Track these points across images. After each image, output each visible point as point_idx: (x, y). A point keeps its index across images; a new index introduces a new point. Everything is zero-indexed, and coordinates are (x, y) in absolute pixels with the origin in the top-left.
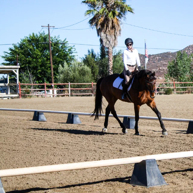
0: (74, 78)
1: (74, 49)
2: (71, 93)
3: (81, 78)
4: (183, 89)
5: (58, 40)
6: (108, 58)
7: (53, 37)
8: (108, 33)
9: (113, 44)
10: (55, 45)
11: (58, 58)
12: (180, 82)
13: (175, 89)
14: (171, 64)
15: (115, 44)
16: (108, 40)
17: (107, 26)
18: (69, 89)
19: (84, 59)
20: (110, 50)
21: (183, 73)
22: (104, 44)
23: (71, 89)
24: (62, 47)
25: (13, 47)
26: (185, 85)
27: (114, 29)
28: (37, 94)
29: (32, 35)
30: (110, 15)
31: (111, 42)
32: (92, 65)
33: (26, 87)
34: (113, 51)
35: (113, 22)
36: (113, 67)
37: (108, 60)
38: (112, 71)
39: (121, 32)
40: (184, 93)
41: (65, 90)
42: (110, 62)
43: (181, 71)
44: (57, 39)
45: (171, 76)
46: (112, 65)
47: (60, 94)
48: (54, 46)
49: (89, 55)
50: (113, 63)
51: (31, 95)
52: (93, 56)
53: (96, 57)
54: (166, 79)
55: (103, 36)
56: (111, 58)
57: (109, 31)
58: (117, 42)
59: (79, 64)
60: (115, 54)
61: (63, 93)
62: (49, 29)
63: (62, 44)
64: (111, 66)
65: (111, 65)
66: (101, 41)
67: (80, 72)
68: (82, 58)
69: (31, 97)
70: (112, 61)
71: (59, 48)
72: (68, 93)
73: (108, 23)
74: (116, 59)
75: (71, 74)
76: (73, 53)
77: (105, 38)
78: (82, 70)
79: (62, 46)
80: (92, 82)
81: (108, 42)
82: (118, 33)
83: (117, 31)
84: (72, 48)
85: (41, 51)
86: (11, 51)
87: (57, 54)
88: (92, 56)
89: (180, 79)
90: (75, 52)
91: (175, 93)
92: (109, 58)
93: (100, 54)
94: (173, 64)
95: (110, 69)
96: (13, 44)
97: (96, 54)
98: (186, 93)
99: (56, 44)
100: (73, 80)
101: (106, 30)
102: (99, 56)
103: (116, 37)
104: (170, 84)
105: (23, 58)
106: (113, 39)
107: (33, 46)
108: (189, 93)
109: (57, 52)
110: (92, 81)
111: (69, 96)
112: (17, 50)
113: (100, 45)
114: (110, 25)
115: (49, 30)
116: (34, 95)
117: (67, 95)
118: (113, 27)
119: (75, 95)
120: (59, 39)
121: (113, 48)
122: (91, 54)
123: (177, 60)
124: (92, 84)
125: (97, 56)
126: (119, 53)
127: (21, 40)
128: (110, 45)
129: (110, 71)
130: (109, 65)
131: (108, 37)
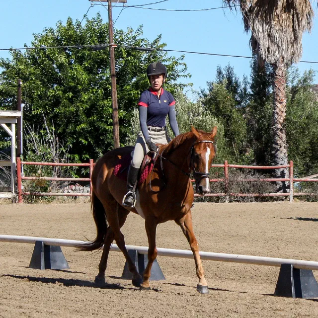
1: (183, 67)
5: (137, 38)
6: (274, 92)
7: (125, 31)
9: (289, 53)
10: (129, 54)
11: (136, 90)
15: (293, 54)
16: (274, 43)
19: (205, 95)
20: (281, 69)
22: (263, 53)
24: (148, 59)
25: (11, 58)
28: (72, 193)
29: (65, 24)
31: (284, 46)
33: (39, 172)
34: (287, 73)
36: (286, 120)
38: (284, 131)
39: (313, 20)
42: (279, 105)
44: (134, 38)
46: (284, 115)
48: (128, 56)
49: (221, 82)
50: (288, 107)
51: (51, 193)
52: (232, 86)
53: (239, 91)
55: (261, 30)
56: (280, 94)
58: (301, 47)
59: (191, 109)
60: (295, 84)
62: (109, 7)
63: (149, 51)
64: (281, 118)
65: (280, 113)
66: (255, 43)
68: (199, 94)
69: (50, 199)
70: (284, 103)
71: (141, 62)
74: (297, 96)
76: (179, 76)
77: (266, 37)
79: (149, 57)
80: (226, 161)
81: (273, 48)
82: (304, 22)
84: (176, 62)
85: (89, 71)
86: (5, 70)
87: (134, 80)
88: (227, 88)
90: (186, 73)
93: (251, 82)
95: (279, 126)
96: (11, 50)
97: (241, 80)
99: (134, 50)
102: (248, 86)
103: (298, 32)
105: (38, 88)
106: (289, 40)
107: (68, 56)
109: (135, 75)
110: (225, 157)
112: (22, 67)
113: (253, 55)
115: (109, 10)
116: (66, 193)
120: (141, 37)
121: (287, 64)
122: (225, 81)
124: (224, 168)
125: (243, 86)
126: (305, 80)
127: (33, 38)
128: (279, 56)
129: (279, 132)
130: (277, 113)
131: (273, 32)
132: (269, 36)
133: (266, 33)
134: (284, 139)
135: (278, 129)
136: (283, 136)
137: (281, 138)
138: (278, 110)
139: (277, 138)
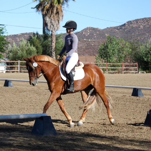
0: (22, 57)
2: (20, 70)
3: (28, 57)
4: (112, 69)
8: (52, 17)
9: (57, 27)
12: (110, 63)
13: (107, 69)
14: (102, 47)
15: (58, 28)
16: (52, 24)
17: (52, 12)
18: (19, 66)
20: (54, 33)
21: (112, 55)
22: (49, 27)
23: (21, 66)
26: (113, 66)
27: (58, 14)
30: (56, 3)
31: (55, 26)
32: (37, 46)
35: (57, 9)
36: (55, 48)
37: (52, 41)
38: (55, 52)
40: (114, 73)
41: (15, 67)
42: (53, 44)
43: (111, 53)
45: (102, 58)
46: (55, 47)
47: (11, 71)
54: (97, 60)
55: (48, 21)
56: (54, 40)
57: (53, 16)
58: (60, 26)
61: (13, 70)
64: (54, 47)
65: (53, 46)
67: (27, 52)
70: (55, 43)
72: (18, 70)
73: (53, 9)
75: (20, 53)
76: (4, 33)
78: (29, 49)
81: (52, 26)
82: (61, 18)
83: (60, 16)
88: (37, 38)
89: (109, 61)
91: (107, 72)
92: (52, 40)
94: (103, 47)
95: (53, 50)
98: (116, 73)
100: (21, 58)
101: (51, 16)
103: (59, 21)
104: (100, 64)
106: (57, 24)
108: (119, 73)
111: (18, 72)
114: (55, 11)
117: (16, 72)
118: (57, 13)
119: (23, 71)
123: (107, 44)
128: (54, 29)
129: (53, 52)
130: (52, 46)
131: (52, 21)
132: (51, 22)
133: (50, 21)
134: (55, 54)
135: (53, 51)
136: (54, 53)
137: (54, 54)
138: (53, 45)
139: (52, 54)
